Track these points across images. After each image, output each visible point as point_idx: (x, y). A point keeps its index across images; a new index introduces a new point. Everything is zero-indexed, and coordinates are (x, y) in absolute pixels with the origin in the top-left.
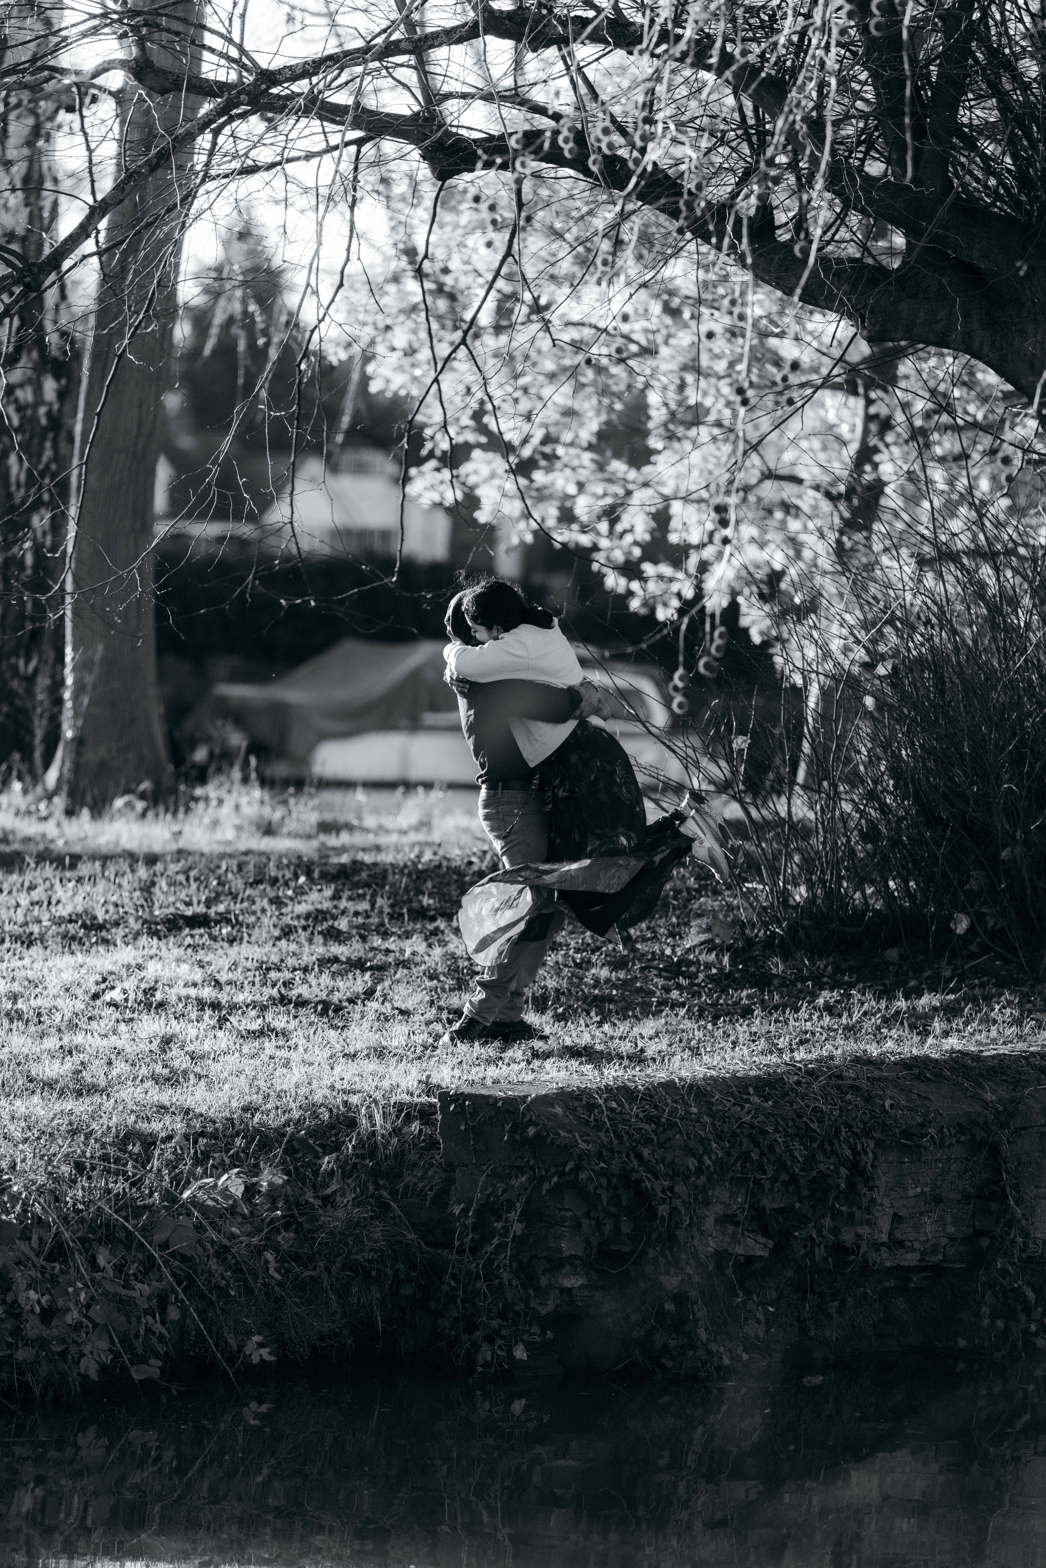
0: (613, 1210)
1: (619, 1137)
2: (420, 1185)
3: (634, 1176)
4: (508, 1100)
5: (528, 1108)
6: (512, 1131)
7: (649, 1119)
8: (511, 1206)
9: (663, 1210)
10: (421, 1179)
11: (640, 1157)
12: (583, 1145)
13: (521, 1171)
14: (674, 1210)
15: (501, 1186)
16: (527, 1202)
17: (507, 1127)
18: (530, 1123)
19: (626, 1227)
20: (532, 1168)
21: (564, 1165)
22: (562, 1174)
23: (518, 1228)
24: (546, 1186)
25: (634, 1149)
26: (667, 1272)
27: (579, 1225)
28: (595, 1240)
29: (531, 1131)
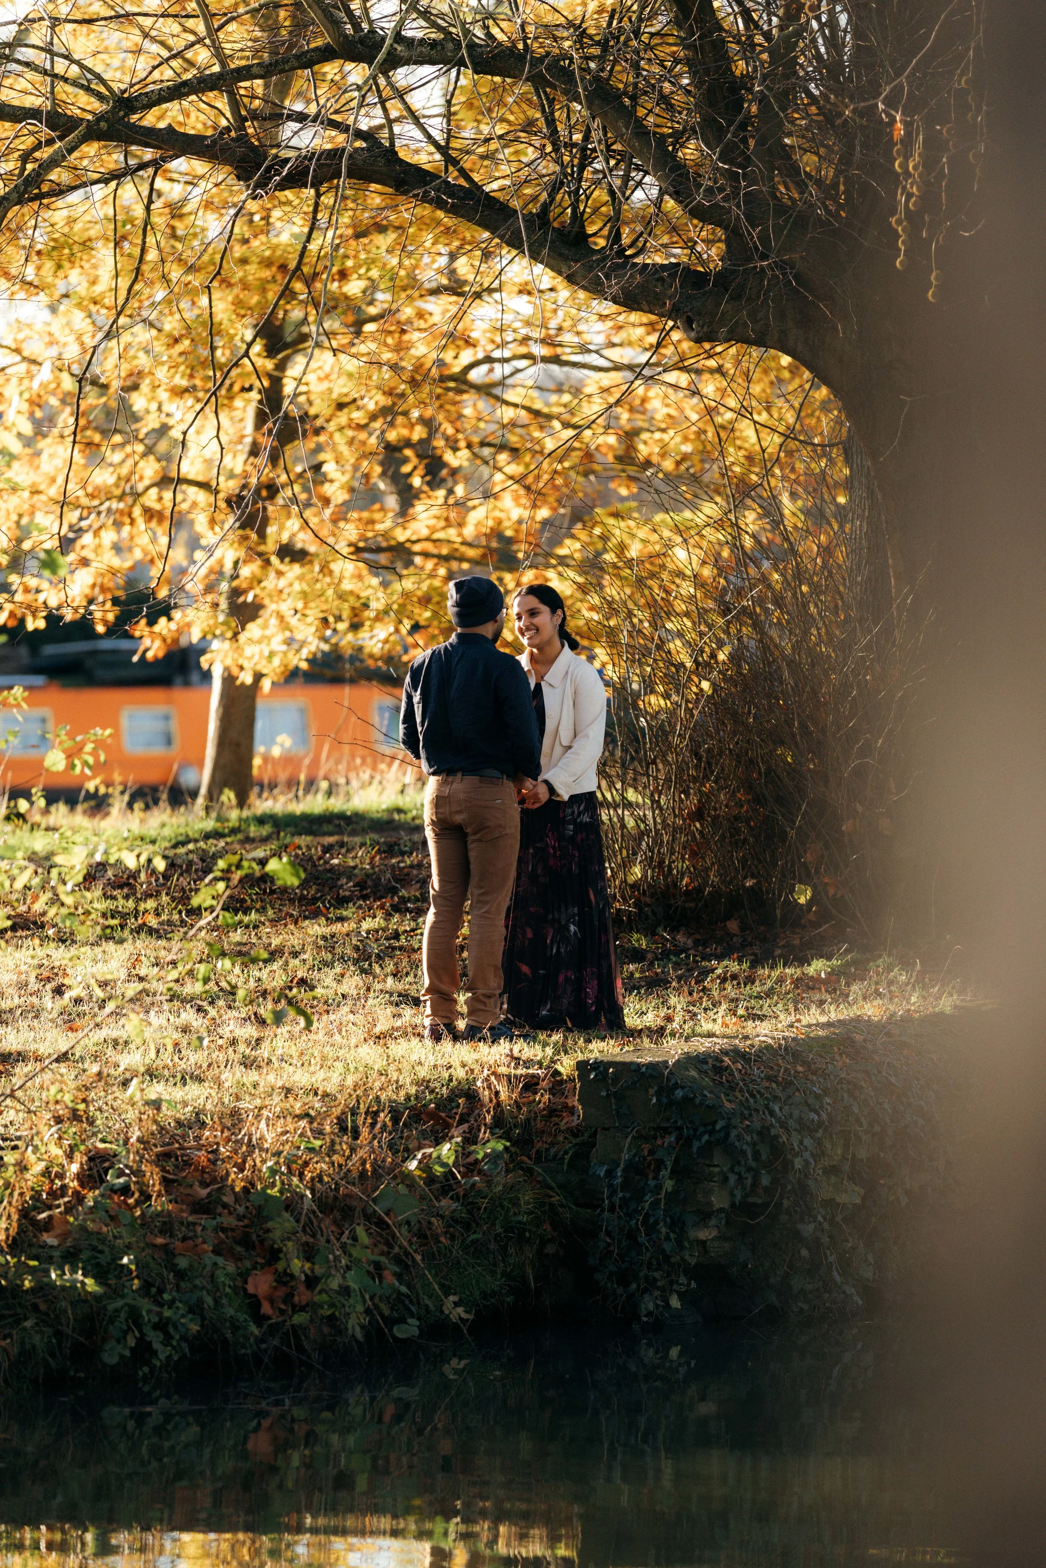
0: (753, 1164)
1: (753, 1095)
2: (553, 1151)
3: (773, 1132)
4: (651, 1066)
5: (671, 1073)
6: (658, 1094)
7: (769, 1078)
8: (660, 1164)
9: (798, 1163)
10: (552, 1144)
11: (772, 1113)
12: (728, 1105)
13: (666, 1131)
14: (807, 1162)
15: (646, 1147)
16: (676, 1162)
17: (652, 1091)
18: (676, 1086)
19: (765, 1181)
20: (679, 1129)
21: (714, 1123)
22: (711, 1133)
23: (669, 1185)
24: (696, 1144)
25: (767, 1107)
26: (802, 1220)
27: (726, 1179)
28: (738, 1193)
29: (679, 1093)
